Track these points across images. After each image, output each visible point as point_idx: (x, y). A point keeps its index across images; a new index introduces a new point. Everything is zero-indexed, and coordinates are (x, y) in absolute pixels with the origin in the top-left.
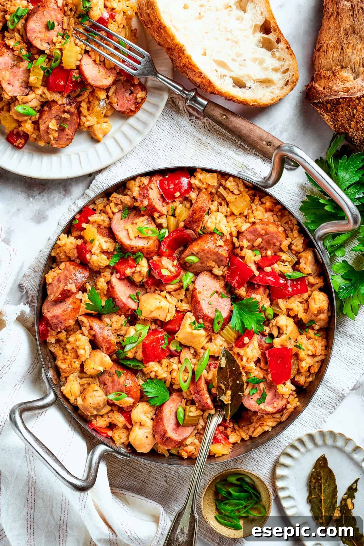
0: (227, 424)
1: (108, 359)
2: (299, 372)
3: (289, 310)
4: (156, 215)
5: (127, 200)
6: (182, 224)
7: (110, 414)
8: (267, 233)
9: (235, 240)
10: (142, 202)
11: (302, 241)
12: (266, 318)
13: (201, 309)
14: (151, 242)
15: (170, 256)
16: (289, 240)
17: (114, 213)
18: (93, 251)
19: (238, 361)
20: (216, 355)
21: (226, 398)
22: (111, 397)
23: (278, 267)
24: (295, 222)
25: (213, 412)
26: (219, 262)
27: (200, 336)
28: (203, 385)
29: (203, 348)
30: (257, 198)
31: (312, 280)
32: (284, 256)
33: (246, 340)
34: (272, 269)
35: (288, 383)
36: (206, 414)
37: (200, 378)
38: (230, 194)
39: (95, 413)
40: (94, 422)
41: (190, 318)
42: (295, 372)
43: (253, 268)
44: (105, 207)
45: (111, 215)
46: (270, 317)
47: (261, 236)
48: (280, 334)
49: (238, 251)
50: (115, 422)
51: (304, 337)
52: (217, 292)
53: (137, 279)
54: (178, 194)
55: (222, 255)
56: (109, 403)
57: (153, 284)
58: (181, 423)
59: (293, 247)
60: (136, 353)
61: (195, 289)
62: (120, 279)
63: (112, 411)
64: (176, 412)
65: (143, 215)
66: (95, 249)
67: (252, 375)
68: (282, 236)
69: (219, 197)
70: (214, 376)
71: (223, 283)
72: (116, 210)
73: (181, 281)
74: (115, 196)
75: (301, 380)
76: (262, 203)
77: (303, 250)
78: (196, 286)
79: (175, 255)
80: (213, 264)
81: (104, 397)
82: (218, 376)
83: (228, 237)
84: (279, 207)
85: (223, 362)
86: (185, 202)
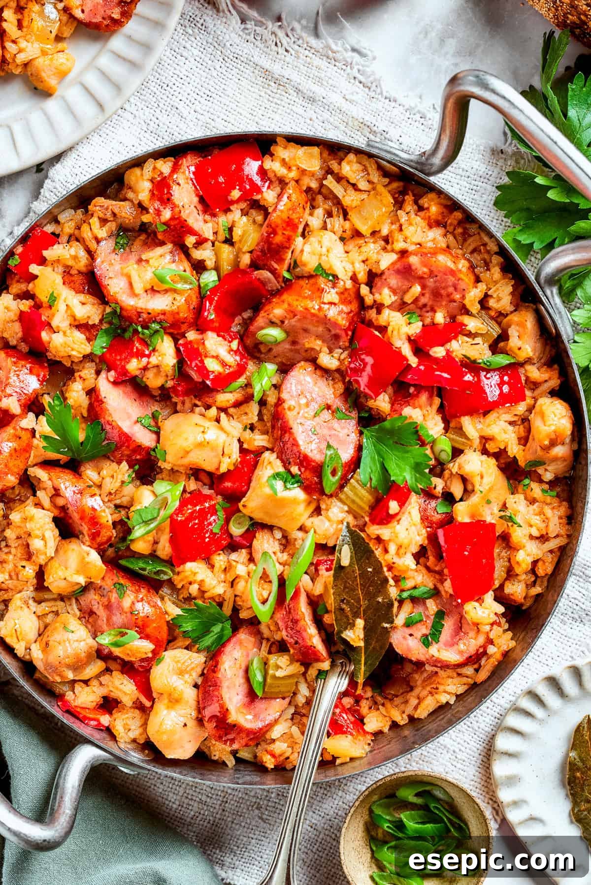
0: (359, 691)
1: (94, 557)
2: (510, 574)
3: (485, 439)
4: (190, 240)
5: (125, 210)
6: (246, 259)
7: (105, 679)
8: (432, 274)
9: (364, 290)
10: (158, 213)
11: (510, 289)
12: (436, 459)
13: (296, 444)
14: (181, 300)
15: (222, 330)
16: (482, 287)
17: (98, 241)
18: (55, 323)
19: (378, 552)
20: (331, 544)
21: (355, 635)
22: (105, 640)
23: (459, 348)
24: (493, 247)
25: (326, 665)
26: (332, 340)
27: (295, 501)
28: (303, 608)
29: (302, 528)
30: (409, 198)
31: (534, 372)
32: (472, 324)
33: (393, 506)
34: (448, 352)
35: (489, 597)
36: (312, 672)
37: (297, 594)
38: (351, 191)
39: (70, 675)
40: (69, 696)
41: (271, 465)
42: (504, 575)
43: (406, 350)
44: (79, 228)
45: (93, 245)
46: (445, 456)
47: (421, 279)
48: (468, 492)
49: (372, 314)
50: (115, 694)
51: (520, 498)
52: (328, 407)
53: (154, 381)
54: (236, 194)
55: (335, 324)
56: (101, 654)
57: (187, 393)
58: (259, 693)
59: (492, 303)
60: (156, 543)
61: (280, 402)
62: (115, 383)
63: (108, 670)
64: (247, 671)
65: (162, 244)
66: (59, 320)
67: (409, 584)
68: (467, 279)
69: (326, 198)
70: (326, 587)
71: (340, 387)
72: (102, 233)
73: (249, 385)
74: (100, 204)
75: (516, 590)
76: (421, 209)
77: (512, 308)
78: (284, 396)
79: (235, 329)
80: (317, 344)
81: (90, 641)
82: (335, 585)
83: (349, 284)
84: (458, 215)
85: (345, 556)
86: (253, 212)
